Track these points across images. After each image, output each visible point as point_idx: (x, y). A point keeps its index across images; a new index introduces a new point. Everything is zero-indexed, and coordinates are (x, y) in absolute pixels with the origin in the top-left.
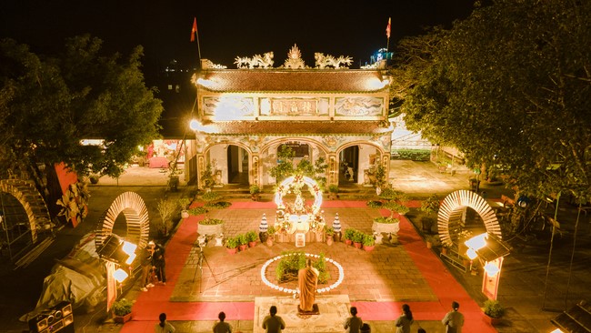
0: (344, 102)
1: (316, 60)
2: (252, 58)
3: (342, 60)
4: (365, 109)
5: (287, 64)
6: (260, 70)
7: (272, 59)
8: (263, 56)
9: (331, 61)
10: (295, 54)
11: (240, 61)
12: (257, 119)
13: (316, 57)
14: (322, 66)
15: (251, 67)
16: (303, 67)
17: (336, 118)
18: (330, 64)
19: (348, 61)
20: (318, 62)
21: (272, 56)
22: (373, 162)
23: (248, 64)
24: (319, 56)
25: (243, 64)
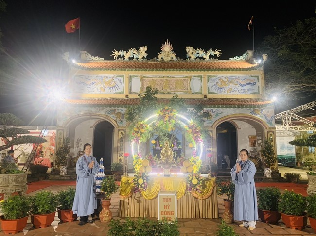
0: (217, 80)
1: (187, 53)
2: (127, 51)
3: (211, 52)
4: (240, 88)
5: (160, 57)
6: (135, 61)
7: (146, 52)
8: (137, 49)
9: (201, 53)
10: (167, 48)
11: (116, 53)
12: (127, 96)
13: (187, 50)
14: (193, 57)
15: (127, 58)
16: (174, 58)
17: (210, 96)
18: (200, 55)
19: (217, 53)
20: (189, 54)
21: (146, 49)
22: (253, 144)
23: (124, 56)
24: (189, 49)
25: (119, 56)
